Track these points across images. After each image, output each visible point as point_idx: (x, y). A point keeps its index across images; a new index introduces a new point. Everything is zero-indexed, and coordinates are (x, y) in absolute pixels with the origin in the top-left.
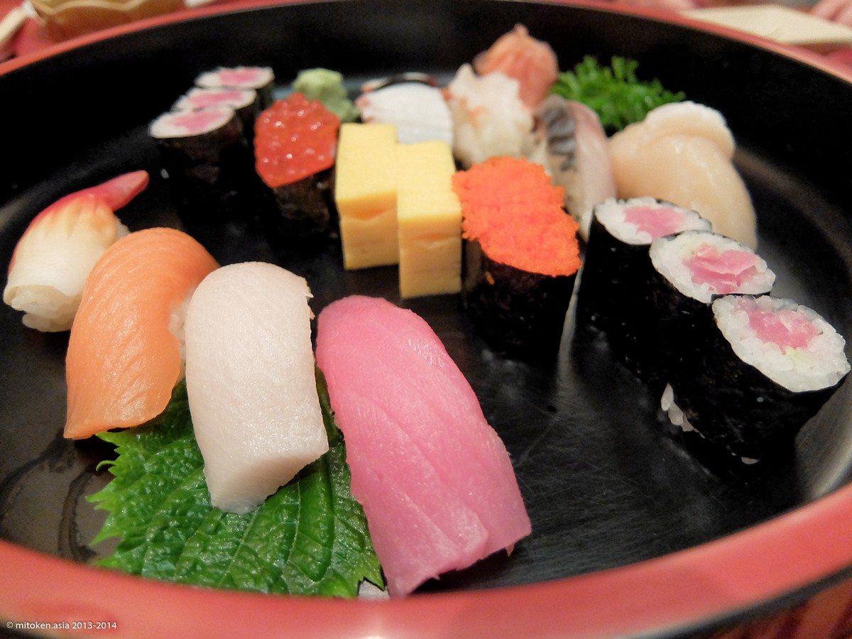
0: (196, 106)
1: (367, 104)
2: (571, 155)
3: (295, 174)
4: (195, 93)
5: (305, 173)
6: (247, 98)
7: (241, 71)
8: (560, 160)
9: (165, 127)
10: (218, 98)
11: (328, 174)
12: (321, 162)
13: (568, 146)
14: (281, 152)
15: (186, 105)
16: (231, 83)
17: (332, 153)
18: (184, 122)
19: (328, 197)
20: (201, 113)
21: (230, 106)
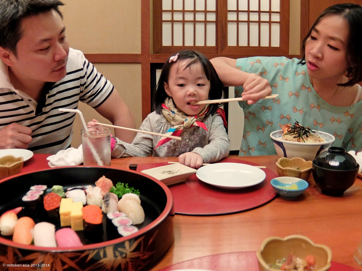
0: (31, 194)
1: (68, 194)
2: (108, 204)
3: (52, 208)
4: (30, 191)
5: (54, 208)
6: (42, 193)
7: (40, 186)
8: (106, 205)
9: (25, 199)
10: (36, 192)
11: (58, 208)
12: (57, 206)
13: (108, 202)
14: (49, 204)
15: (29, 193)
16: (38, 189)
17: (59, 204)
18: (29, 198)
19: (58, 213)
20: (32, 196)
21: (38, 194)
